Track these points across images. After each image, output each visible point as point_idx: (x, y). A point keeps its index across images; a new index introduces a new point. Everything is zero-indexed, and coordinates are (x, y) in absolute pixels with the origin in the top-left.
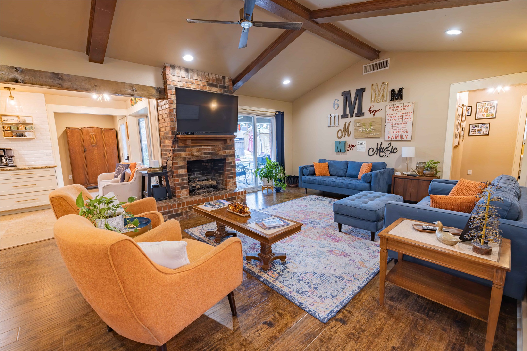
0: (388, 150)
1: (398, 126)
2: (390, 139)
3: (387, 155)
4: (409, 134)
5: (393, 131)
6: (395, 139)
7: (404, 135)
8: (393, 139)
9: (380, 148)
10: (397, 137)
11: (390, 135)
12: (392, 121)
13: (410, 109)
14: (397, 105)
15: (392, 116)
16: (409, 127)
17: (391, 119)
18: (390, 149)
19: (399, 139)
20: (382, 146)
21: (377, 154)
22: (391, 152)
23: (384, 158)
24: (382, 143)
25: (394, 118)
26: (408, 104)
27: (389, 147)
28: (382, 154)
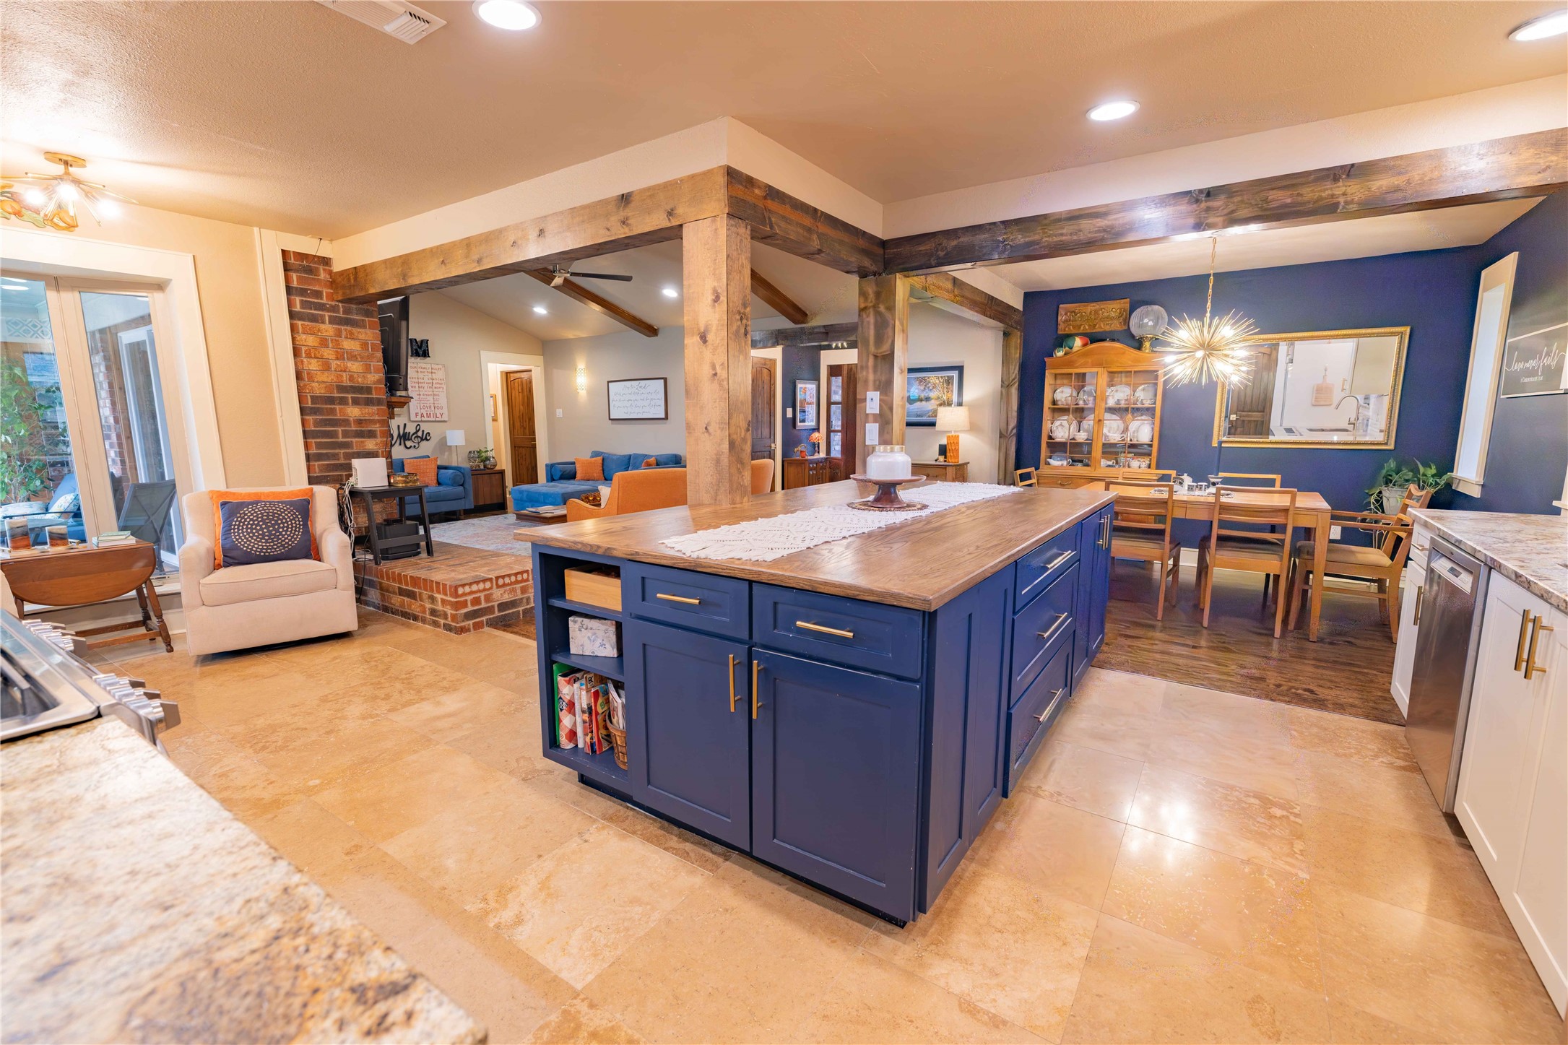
0: (418, 437)
1: (429, 398)
2: (419, 418)
3: (417, 446)
4: (445, 411)
5: (422, 405)
6: (425, 419)
7: (438, 412)
8: (423, 419)
9: (405, 434)
10: (429, 416)
11: (418, 411)
12: (417, 389)
13: (440, 375)
14: (424, 365)
15: (417, 380)
16: (443, 401)
17: (417, 385)
18: (420, 434)
19: (432, 419)
20: (407, 430)
21: (400, 444)
22: (422, 440)
23: (412, 450)
24: (405, 425)
25: (420, 385)
26: (437, 367)
27: (417, 431)
28: (409, 444)
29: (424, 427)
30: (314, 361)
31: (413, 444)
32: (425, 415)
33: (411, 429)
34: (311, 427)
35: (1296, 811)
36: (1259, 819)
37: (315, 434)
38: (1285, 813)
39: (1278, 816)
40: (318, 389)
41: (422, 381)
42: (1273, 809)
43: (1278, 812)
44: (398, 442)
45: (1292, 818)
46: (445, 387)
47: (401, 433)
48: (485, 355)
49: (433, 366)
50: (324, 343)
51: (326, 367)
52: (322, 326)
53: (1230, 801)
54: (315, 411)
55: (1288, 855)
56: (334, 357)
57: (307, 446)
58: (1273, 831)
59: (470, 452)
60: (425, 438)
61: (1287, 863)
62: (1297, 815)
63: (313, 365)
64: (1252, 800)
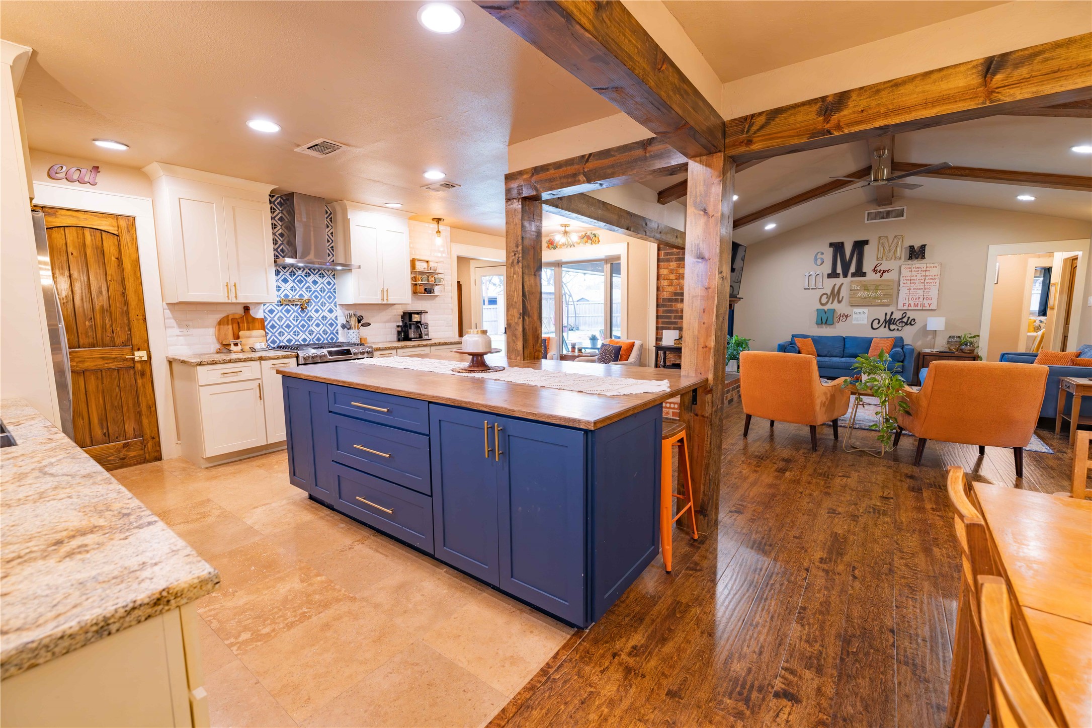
0: (902, 322)
2: (906, 308)
3: (900, 329)
8: (910, 308)
9: (890, 320)
12: (909, 284)
13: (935, 271)
16: (934, 292)
17: (909, 282)
18: (905, 320)
19: (919, 308)
20: (893, 317)
21: (885, 327)
22: (906, 324)
25: (912, 281)
26: (932, 265)
27: (903, 318)
28: (892, 327)
29: (909, 314)
30: (666, 281)
31: (896, 327)
32: (912, 305)
33: (897, 315)
34: (660, 314)
35: (235, 648)
36: (250, 621)
37: (662, 317)
38: (240, 639)
39: (242, 634)
40: (665, 295)
41: (914, 278)
42: (250, 635)
43: (245, 636)
44: (884, 325)
45: (232, 640)
46: (938, 281)
47: (888, 319)
48: (993, 249)
49: (928, 265)
50: (671, 272)
51: (671, 284)
52: (671, 264)
53: (278, 617)
54: (663, 306)
55: (217, 614)
56: (674, 278)
57: (657, 323)
58: (236, 620)
59: (950, 337)
60: (911, 323)
61: (214, 609)
62: (231, 645)
63: (665, 283)
64: (267, 630)
